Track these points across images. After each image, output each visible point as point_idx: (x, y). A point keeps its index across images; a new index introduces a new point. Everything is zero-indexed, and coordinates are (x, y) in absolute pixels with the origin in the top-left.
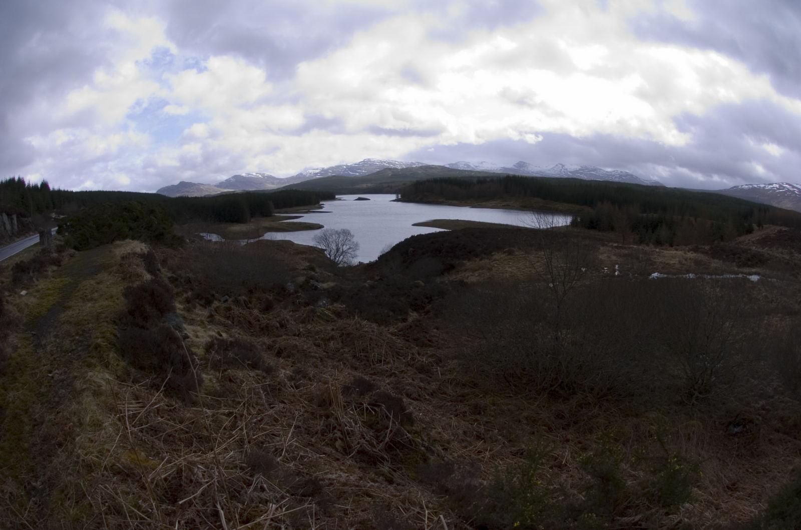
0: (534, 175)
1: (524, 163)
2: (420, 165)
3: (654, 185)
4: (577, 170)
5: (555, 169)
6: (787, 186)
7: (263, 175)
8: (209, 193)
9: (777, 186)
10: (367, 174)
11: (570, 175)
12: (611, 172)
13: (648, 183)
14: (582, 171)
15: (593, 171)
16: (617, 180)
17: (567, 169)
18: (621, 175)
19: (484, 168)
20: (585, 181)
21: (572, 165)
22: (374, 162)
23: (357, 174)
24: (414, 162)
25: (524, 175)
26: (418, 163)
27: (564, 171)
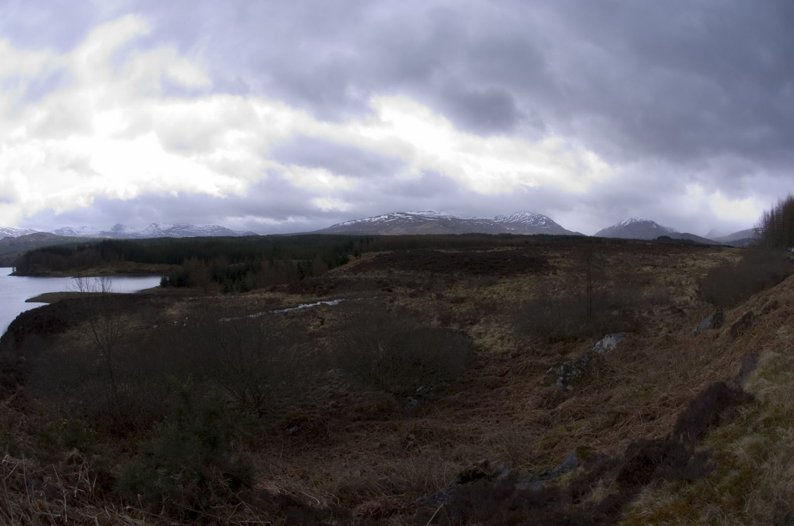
0: (130, 237)
1: (121, 225)
2: (32, 233)
3: (246, 235)
4: (170, 229)
5: (149, 230)
6: (398, 215)
9: (387, 217)
11: (164, 235)
12: (203, 228)
13: (241, 235)
14: (174, 230)
15: (185, 229)
16: (209, 235)
18: (214, 230)
20: (177, 239)
25: (120, 238)
26: (31, 230)
27: (157, 231)
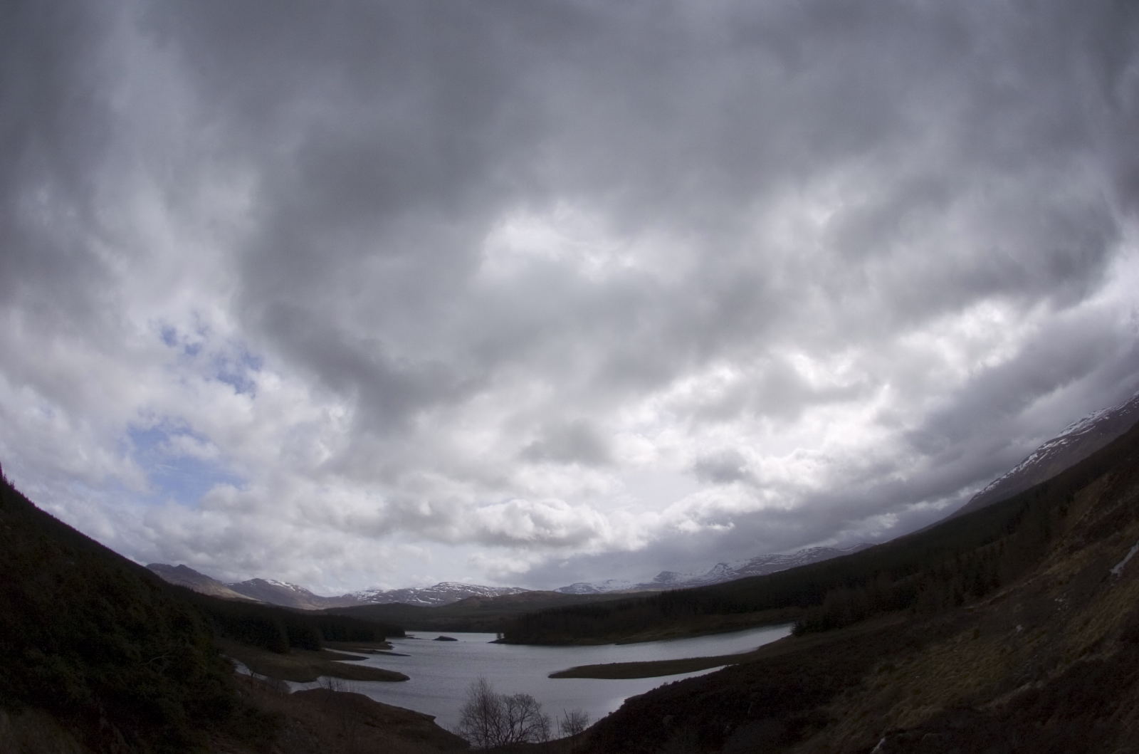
0: (686, 587)
1: (670, 573)
2: (520, 592)
4: (746, 567)
5: (714, 572)
6: (1048, 445)
7: (296, 587)
8: (218, 594)
10: (444, 604)
12: (794, 555)
14: (753, 566)
15: (770, 561)
16: (805, 563)
17: (731, 569)
18: (811, 554)
19: (610, 590)
20: (760, 577)
21: (738, 561)
22: (454, 587)
23: (430, 603)
24: (510, 586)
25: (670, 589)
26: (517, 589)
27: (727, 573)
